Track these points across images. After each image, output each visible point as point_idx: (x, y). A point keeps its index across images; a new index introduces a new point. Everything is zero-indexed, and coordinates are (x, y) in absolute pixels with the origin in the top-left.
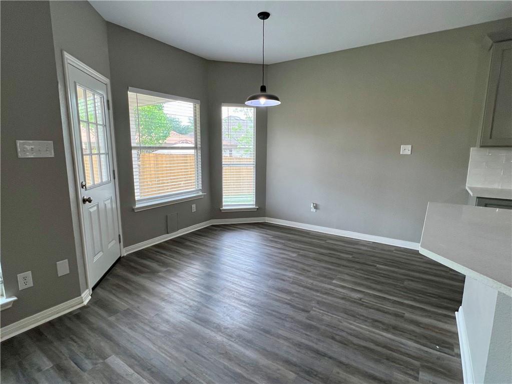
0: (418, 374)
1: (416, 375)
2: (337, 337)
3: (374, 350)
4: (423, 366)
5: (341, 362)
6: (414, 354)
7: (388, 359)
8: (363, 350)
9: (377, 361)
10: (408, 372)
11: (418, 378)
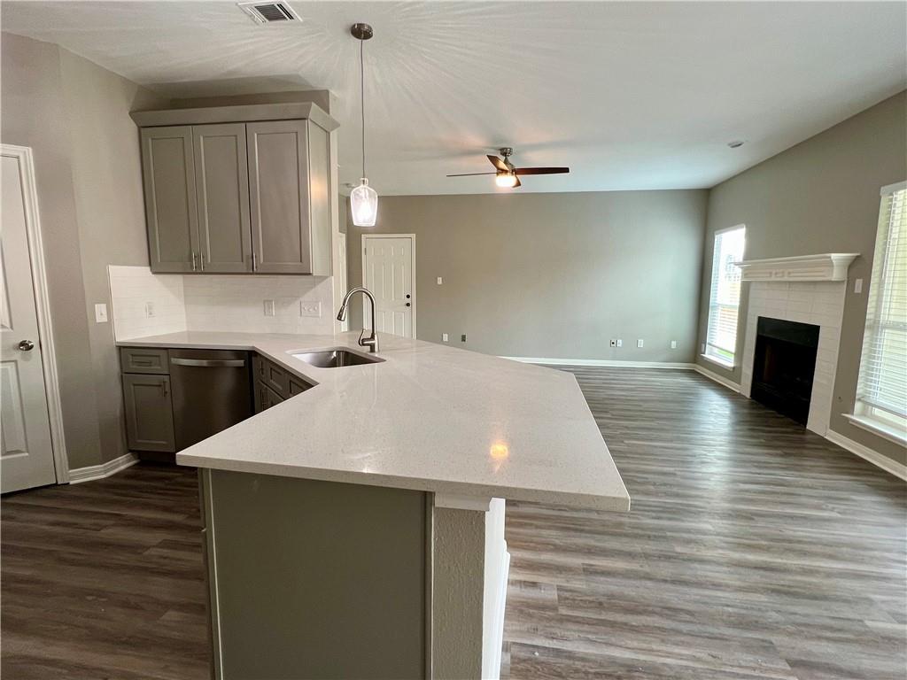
0: (558, 595)
1: (561, 593)
2: (688, 617)
3: (625, 614)
4: (555, 609)
5: (650, 579)
6: (571, 626)
7: (601, 604)
8: (637, 606)
9: (611, 596)
10: (570, 593)
11: (558, 589)
